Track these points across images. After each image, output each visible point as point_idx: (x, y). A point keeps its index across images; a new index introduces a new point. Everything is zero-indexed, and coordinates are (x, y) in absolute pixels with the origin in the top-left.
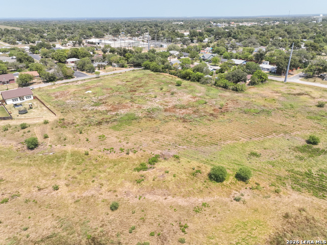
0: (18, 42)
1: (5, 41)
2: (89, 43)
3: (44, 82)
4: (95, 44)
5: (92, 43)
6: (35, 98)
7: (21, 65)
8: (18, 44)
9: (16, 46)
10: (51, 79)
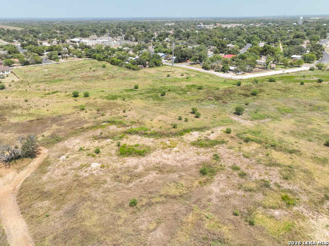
0: (15, 40)
1: (5, 40)
2: (72, 41)
3: (22, 65)
4: (75, 42)
5: (74, 42)
6: (12, 72)
7: (10, 56)
8: (14, 42)
9: (12, 44)
10: (26, 63)
